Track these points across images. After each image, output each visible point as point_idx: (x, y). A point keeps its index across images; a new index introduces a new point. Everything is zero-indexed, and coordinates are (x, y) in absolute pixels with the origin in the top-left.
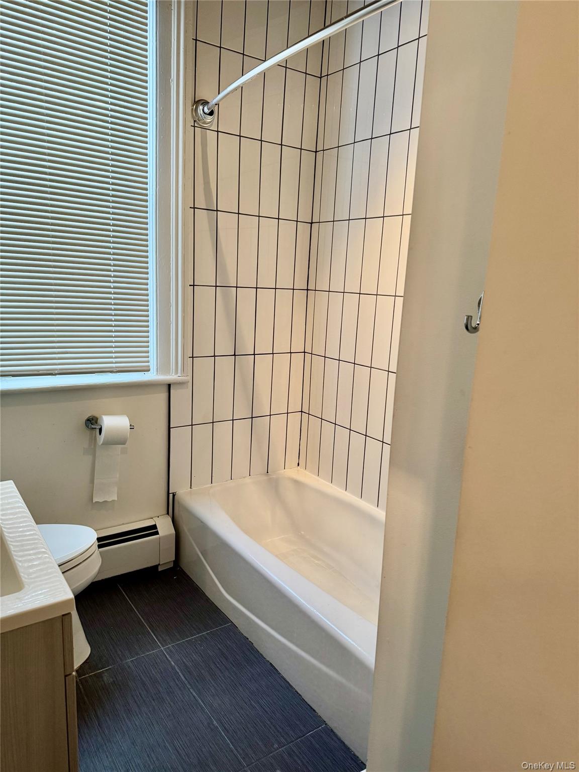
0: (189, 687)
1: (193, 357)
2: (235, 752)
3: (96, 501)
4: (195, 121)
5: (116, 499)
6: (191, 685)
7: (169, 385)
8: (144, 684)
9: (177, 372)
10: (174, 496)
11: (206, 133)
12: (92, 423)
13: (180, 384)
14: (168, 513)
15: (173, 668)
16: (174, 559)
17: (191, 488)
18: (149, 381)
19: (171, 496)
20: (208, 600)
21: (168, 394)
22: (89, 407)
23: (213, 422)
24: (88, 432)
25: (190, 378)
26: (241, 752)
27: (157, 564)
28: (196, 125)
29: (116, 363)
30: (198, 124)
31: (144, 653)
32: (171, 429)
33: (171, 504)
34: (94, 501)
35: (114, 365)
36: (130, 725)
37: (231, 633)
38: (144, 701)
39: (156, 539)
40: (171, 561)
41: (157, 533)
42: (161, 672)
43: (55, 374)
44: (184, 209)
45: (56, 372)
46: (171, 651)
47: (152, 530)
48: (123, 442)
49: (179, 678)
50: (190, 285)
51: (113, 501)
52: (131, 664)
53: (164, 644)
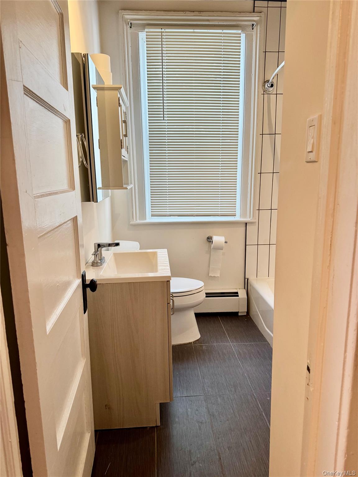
0: (238, 360)
1: (259, 210)
2: (251, 387)
3: (211, 275)
4: (264, 91)
5: (219, 276)
6: (239, 359)
7: (246, 223)
8: (219, 353)
9: (250, 217)
10: (248, 280)
11: (270, 96)
12: (209, 239)
13: (252, 223)
14: (245, 288)
15: (234, 352)
16: (246, 311)
17: (257, 277)
18: (236, 221)
19: (246, 279)
20: (259, 331)
21: (245, 228)
22: (208, 232)
23: (270, 245)
24: (208, 243)
25: (257, 220)
26: (254, 387)
27: (238, 311)
28: (265, 93)
29: (220, 211)
30: (266, 92)
31: (222, 343)
32: (247, 246)
33: (246, 284)
34: (209, 275)
35: (219, 213)
36: (209, 365)
37: (266, 347)
38: (217, 359)
39: (237, 298)
40: (245, 312)
41: (238, 296)
42: (228, 352)
43: (194, 216)
44: (257, 136)
45: (195, 215)
46: (235, 346)
47: (236, 294)
48: (221, 249)
49: (235, 355)
50: (258, 173)
51: (218, 277)
52: (215, 346)
53: (232, 342)
